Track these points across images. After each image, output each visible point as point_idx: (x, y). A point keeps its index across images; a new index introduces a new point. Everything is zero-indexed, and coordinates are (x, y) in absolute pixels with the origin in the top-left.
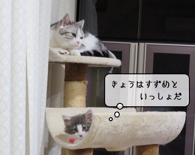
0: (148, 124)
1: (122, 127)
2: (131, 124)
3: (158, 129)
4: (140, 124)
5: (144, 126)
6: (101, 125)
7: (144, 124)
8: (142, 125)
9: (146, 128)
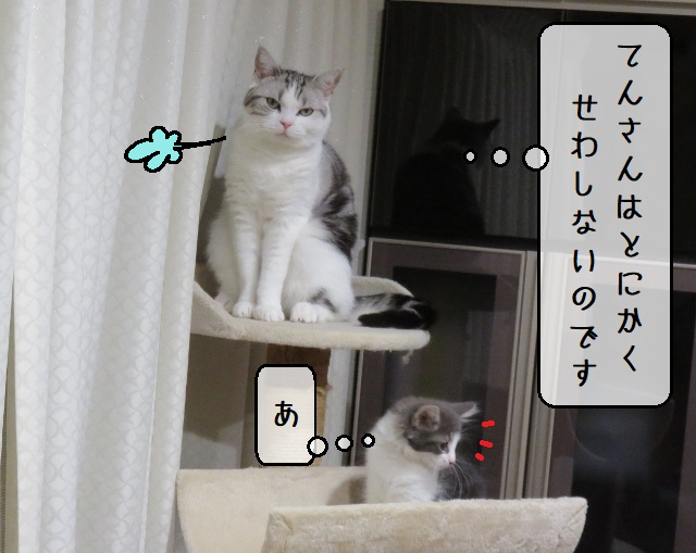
0: (452, 536)
1: (364, 545)
2: (393, 537)
3: (489, 548)
4: (427, 536)
5: (439, 542)
6: (292, 540)
7: (440, 535)
8: (432, 538)
9: (449, 545)
